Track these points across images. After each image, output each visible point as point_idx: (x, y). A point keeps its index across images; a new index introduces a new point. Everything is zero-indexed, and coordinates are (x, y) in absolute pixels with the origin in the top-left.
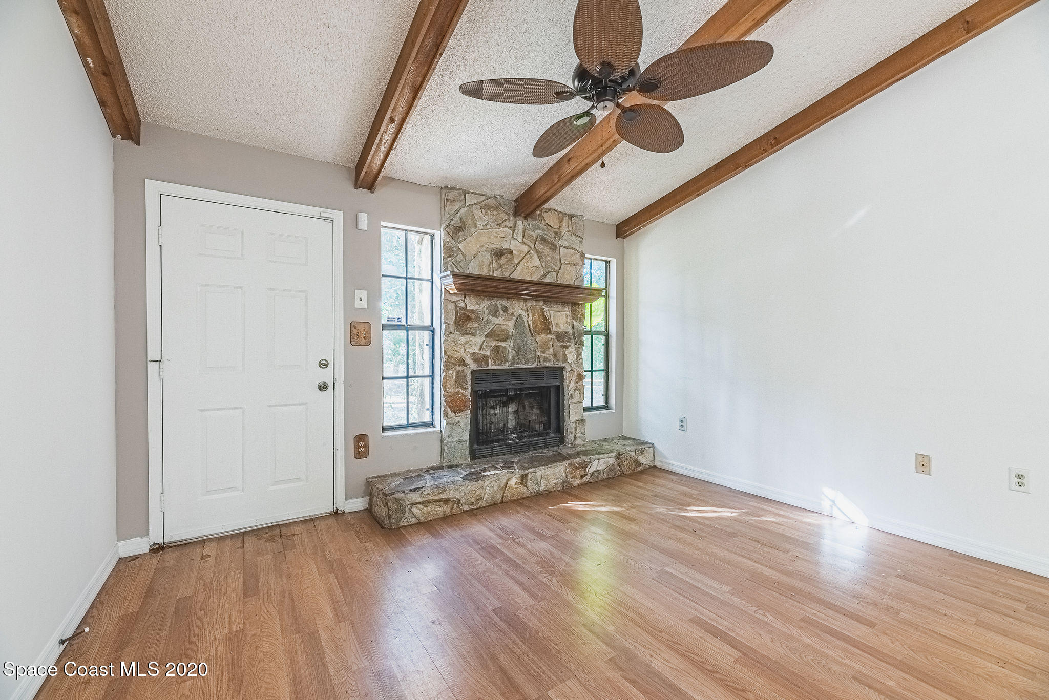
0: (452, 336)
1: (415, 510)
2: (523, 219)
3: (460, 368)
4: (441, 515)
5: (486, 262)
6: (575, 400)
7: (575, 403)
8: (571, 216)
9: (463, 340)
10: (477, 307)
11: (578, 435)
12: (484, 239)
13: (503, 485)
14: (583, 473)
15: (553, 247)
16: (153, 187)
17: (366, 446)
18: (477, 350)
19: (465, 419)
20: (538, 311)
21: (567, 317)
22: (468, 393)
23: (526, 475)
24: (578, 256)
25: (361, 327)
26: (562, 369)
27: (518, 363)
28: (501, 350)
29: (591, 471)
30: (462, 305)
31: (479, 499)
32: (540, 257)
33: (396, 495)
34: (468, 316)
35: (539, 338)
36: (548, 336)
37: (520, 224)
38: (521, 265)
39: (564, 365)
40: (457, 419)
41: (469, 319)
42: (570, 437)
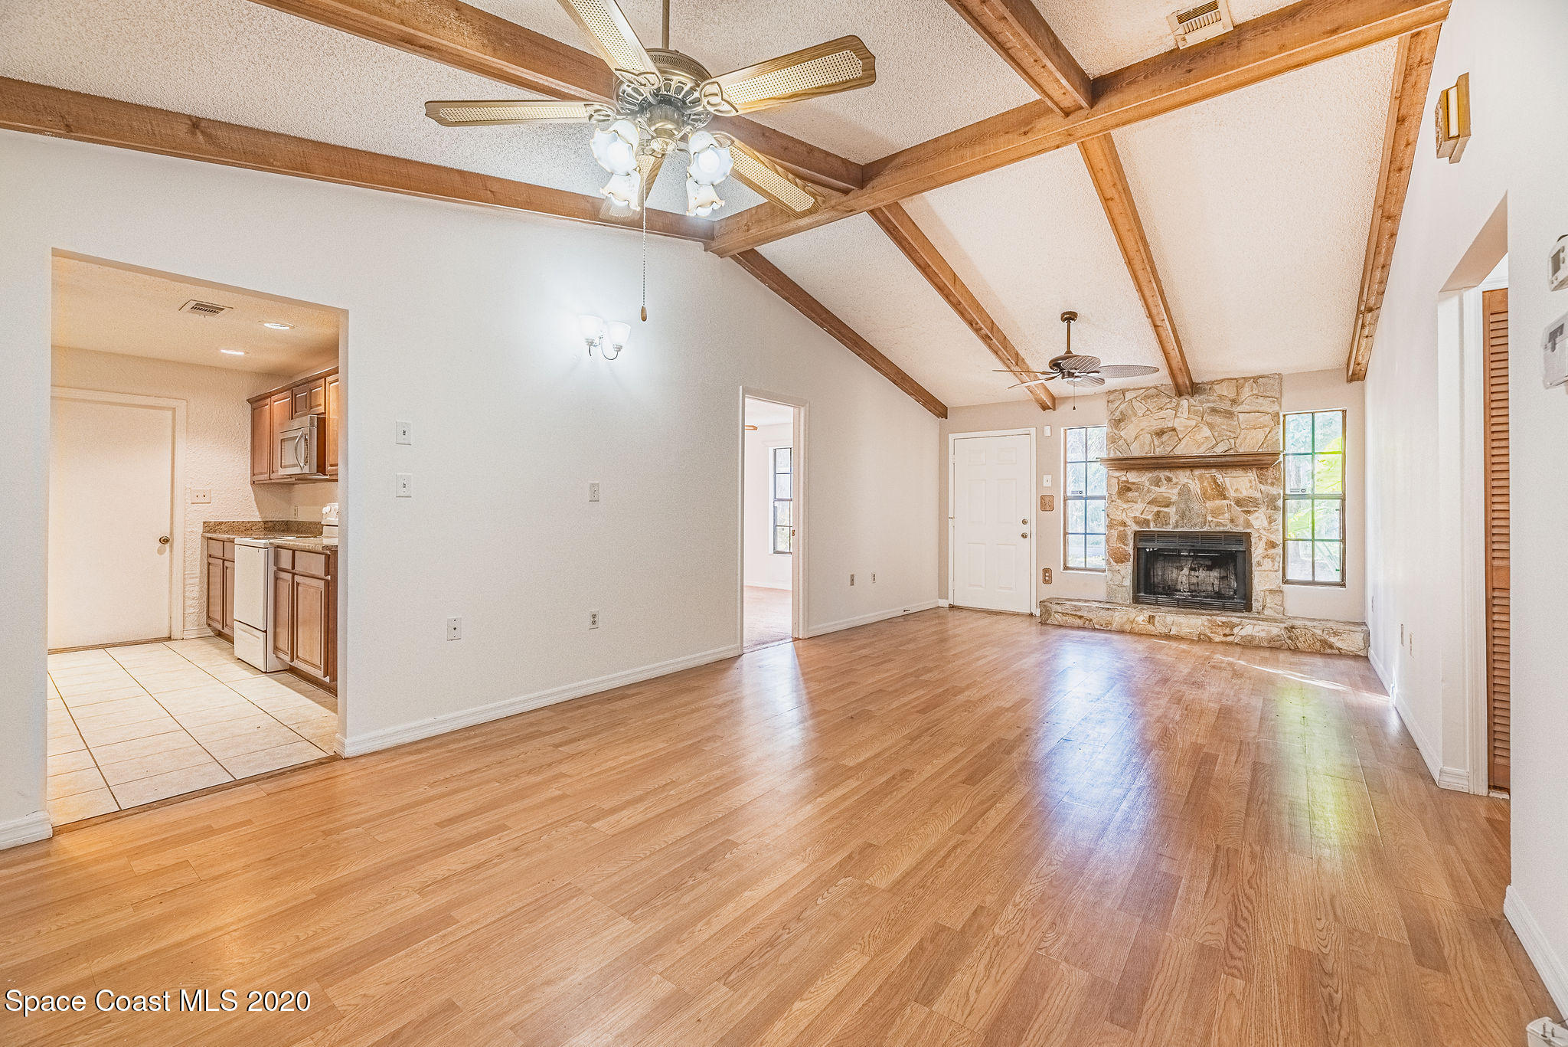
0: (1114, 503)
1: (1056, 615)
2: (1187, 397)
3: (1122, 529)
4: (1076, 625)
5: (1147, 442)
6: (1263, 568)
7: (1264, 571)
8: (1255, 379)
9: (1125, 506)
10: (1139, 480)
11: (1268, 605)
12: (1144, 424)
13: (1132, 620)
14: (1227, 631)
15: (1229, 414)
16: (951, 436)
17: (1050, 577)
18: (1138, 514)
19: (1127, 569)
20: (1206, 478)
21: (1250, 482)
22: (1130, 550)
23: (1153, 617)
24: (1268, 417)
25: (1047, 499)
26: (1249, 535)
27: (1183, 527)
28: (1162, 515)
29: (1243, 633)
30: (1124, 479)
31: (1109, 623)
32: (1211, 426)
33: (1046, 604)
34: (1129, 488)
35: (1209, 504)
36: (1223, 501)
37: (1184, 403)
38: (1187, 438)
39: (1248, 531)
40: (1118, 568)
41: (1129, 489)
42: (1256, 605)
